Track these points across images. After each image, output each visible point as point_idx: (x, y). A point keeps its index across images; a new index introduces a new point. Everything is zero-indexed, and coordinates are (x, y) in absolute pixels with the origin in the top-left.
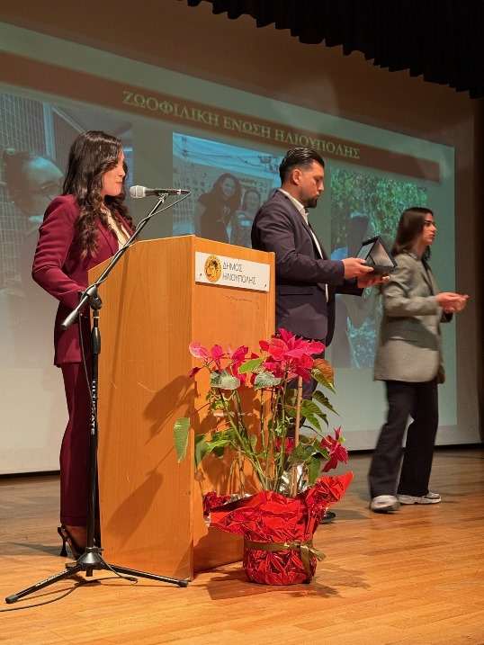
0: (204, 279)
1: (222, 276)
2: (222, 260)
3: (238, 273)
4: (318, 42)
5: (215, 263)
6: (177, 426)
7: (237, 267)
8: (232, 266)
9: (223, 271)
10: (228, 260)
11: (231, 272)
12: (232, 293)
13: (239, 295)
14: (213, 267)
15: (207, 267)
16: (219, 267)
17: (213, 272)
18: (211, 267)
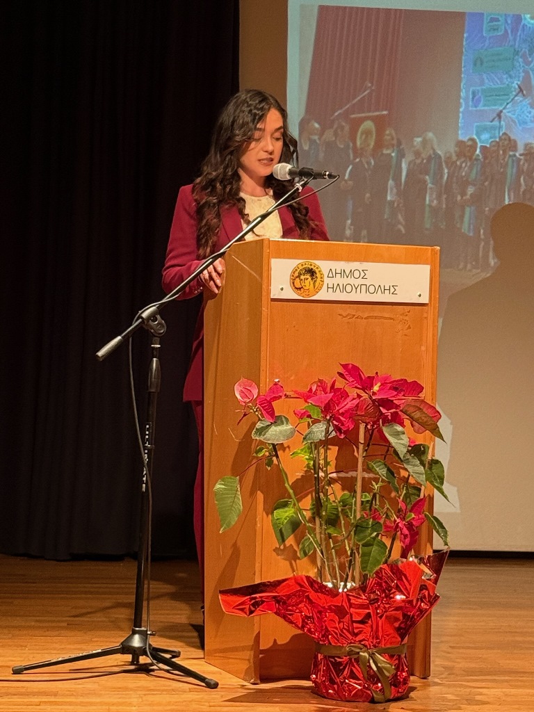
0: (290, 294)
1: (325, 287)
2: (323, 266)
3: (360, 281)
5: (311, 272)
6: (218, 486)
7: (357, 273)
8: (347, 272)
9: (326, 280)
10: (339, 266)
11: (345, 281)
12: (351, 310)
13: (366, 312)
14: (308, 276)
15: (296, 277)
16: (318, 275)
17: (307, 282)
18: (302, 277)
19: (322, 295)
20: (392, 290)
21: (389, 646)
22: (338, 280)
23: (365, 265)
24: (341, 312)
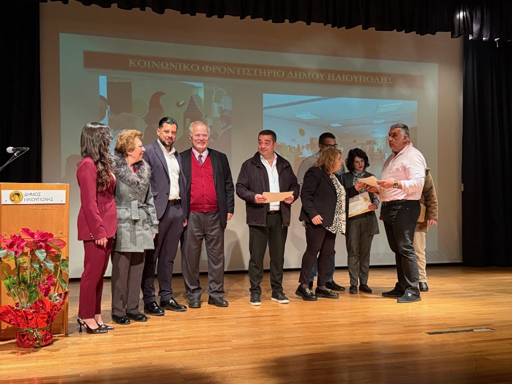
0: (9, 203)
1: (24, 199)
2: (23, 192)
3: (38, 197)
4: (284, 22)
5: (18, 194)
7: (36, 194)
8: (33, 194)
9: (24, 197)
10: (29, 192)
11: (32, 197)
12: (34, 207)
13: (41, 207)
14: (17, 196)
15: (12, 196)
16: (21, 195)
17: (16, 198)
18: (14, 196)
19: (23, 202)
20: (51, 199)
21: (42, 327)
22: (29, 197)
23: (40, 191)
24: (30, 208)
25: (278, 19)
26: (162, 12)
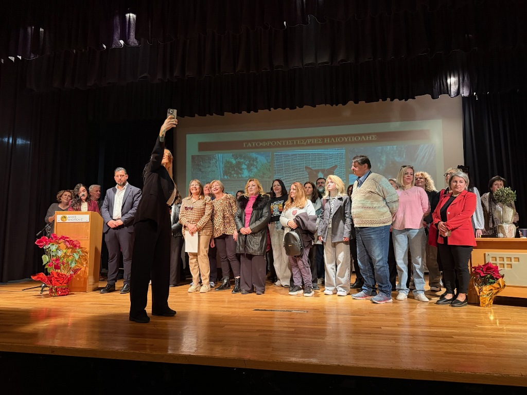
0: (61, 221)
5: (65, 217)
12: (73, 224)
13: (77, 224)
15: (62, 218)
19: (67, 221)
22: (70, 218)
23: (75, 215)
25: (292, 107)
26: (223, 115)
